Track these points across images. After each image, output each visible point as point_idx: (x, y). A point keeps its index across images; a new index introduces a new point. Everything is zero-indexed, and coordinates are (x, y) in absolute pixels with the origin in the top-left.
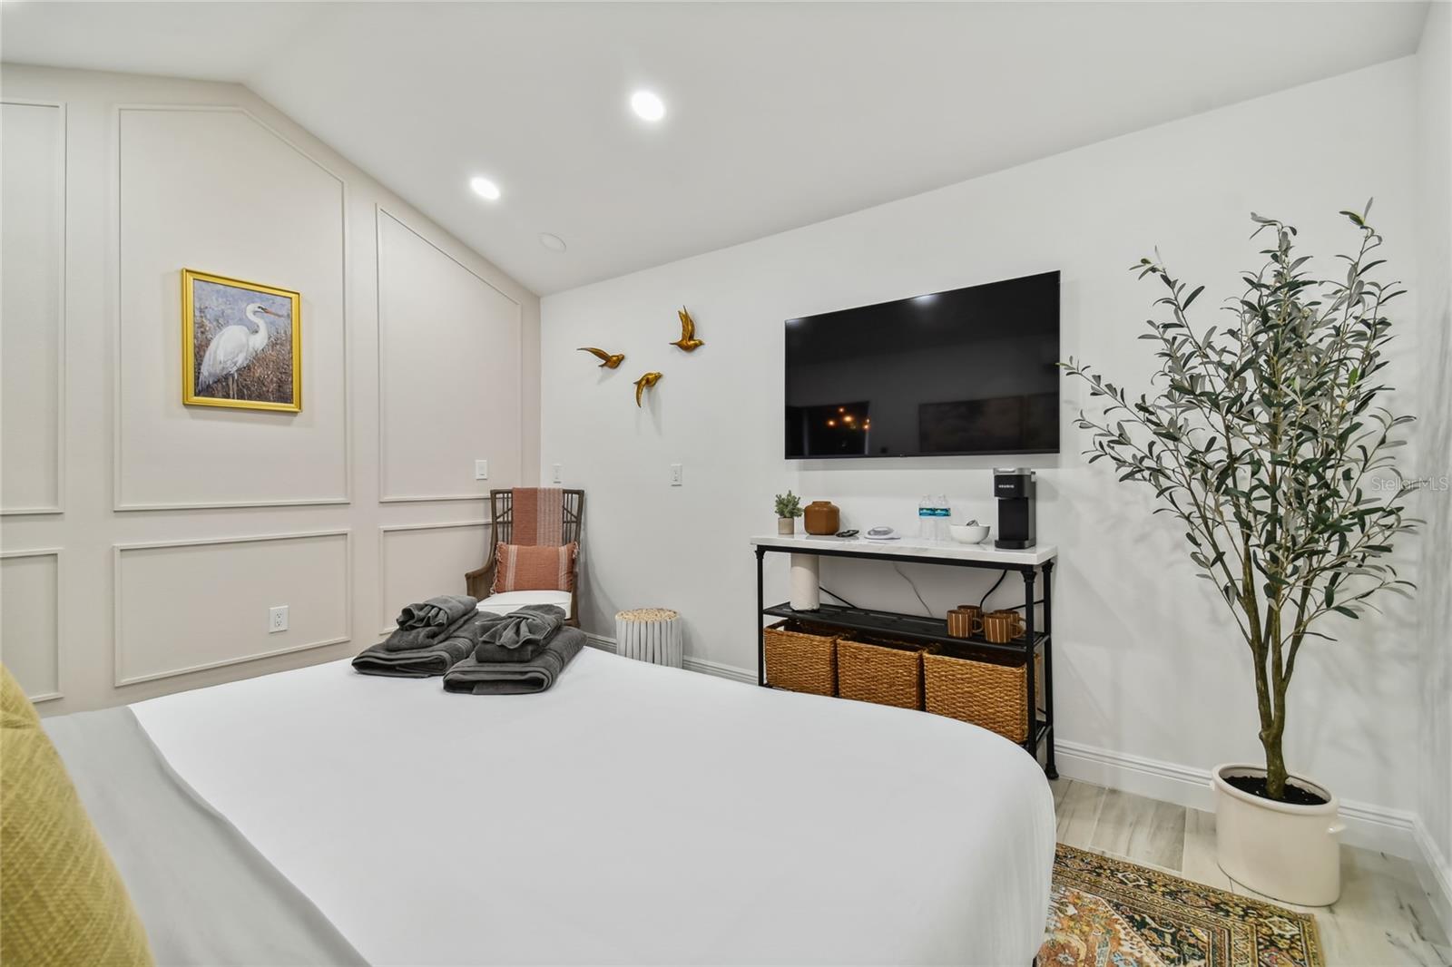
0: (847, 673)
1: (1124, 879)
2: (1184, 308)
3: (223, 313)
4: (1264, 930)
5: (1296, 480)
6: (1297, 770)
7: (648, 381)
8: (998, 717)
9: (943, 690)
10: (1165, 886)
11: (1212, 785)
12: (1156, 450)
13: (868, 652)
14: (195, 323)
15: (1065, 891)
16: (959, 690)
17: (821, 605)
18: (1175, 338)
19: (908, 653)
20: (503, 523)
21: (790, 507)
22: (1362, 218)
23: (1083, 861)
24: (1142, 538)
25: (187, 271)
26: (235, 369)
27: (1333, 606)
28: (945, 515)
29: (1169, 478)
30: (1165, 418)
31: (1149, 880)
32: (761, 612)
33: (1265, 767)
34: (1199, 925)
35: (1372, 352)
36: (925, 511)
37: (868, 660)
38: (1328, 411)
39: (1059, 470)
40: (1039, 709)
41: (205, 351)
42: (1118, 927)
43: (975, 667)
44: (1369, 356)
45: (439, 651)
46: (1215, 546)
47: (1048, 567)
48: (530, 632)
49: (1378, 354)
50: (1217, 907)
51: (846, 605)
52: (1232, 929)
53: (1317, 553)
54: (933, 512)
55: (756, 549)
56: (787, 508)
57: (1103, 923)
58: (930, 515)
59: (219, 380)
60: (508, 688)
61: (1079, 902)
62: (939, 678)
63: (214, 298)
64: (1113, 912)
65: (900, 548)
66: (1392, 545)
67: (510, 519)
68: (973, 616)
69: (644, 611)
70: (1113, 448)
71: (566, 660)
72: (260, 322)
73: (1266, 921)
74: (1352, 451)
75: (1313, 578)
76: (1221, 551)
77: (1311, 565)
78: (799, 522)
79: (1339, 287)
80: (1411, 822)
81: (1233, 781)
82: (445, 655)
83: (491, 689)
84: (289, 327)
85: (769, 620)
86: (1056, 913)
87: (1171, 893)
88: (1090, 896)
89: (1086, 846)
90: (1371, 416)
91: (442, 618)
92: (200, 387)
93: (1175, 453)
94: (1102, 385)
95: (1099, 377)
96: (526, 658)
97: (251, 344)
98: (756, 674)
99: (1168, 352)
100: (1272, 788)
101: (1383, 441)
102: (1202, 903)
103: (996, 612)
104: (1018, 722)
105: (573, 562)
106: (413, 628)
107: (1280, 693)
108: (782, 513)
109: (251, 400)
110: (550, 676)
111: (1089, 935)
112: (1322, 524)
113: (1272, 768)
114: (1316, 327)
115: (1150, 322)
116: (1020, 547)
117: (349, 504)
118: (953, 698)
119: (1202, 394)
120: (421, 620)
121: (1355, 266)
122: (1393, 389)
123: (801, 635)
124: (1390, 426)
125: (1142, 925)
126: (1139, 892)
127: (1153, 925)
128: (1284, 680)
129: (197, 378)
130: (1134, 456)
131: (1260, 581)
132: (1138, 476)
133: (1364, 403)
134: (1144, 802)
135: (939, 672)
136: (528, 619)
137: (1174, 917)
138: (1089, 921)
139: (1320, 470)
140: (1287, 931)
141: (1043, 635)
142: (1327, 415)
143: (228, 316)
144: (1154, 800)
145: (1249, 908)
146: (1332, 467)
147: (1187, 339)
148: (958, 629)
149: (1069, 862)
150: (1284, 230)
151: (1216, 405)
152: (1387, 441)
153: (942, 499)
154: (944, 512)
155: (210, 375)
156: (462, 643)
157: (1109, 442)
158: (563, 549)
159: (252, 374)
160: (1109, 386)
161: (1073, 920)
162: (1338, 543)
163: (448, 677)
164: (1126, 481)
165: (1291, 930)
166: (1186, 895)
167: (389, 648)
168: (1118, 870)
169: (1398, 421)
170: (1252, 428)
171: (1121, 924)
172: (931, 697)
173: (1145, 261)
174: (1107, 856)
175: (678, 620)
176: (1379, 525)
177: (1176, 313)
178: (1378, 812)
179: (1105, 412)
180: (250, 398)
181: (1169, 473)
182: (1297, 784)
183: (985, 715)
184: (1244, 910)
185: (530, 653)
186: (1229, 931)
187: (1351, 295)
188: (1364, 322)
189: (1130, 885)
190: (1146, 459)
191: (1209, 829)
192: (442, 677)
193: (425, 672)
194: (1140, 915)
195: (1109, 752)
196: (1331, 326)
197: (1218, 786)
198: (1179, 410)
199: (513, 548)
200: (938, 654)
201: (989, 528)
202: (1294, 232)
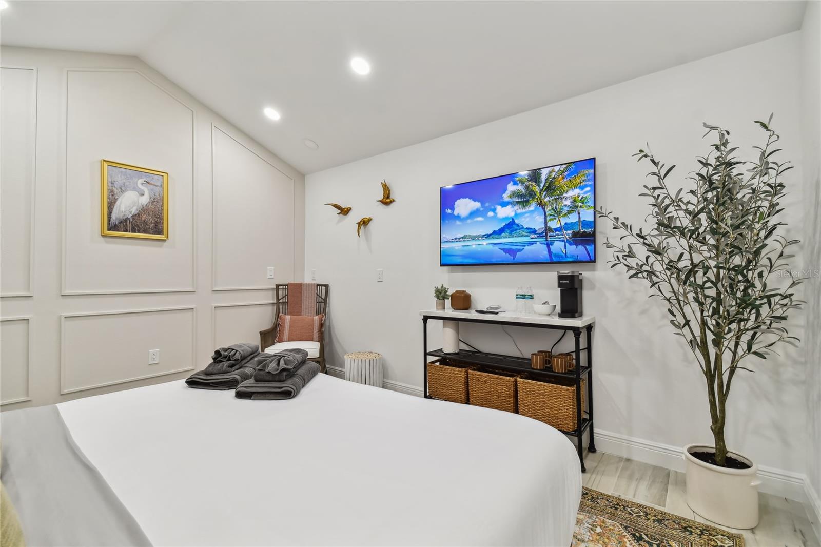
0: (474, 389)
1: (631, 512)
2: (664, 179)
3: (124, 184)
4: (713, 543)
5: (730, 278)
6: (733, 448)
7: (364, 222)
8: (560, 416)
9: (529, 400)
10: (655, 516)
11: (683, 457)
12: (651, 260)
13: (486, 377)
14: (108, 190)
15: (596, 518)
16: (538, 400)
17: (460, 350)
18: (659, 196)
19: (508, 378)
20: (283, 303)
21: (443, 294)
22: (767, 125)
23: (608, 501)
24: (643, 312)
25: (104, 161)
26: (131, 215)
27: (752, 351)
28: (530, 298)
29: (657, 277)
30: (656, 242)
31: (646, 512)
32: (426, 354)
33: (714, 446)
34: (674, 540)
35: (775, 203)
36: (519, 296)
37: (485, 382)
38: (749, 238)
39: (596, 272)
40: (585, 411)
41: (114, 206)
42: (626, 540)
43: (547, 387)
44: (773, 206)
45: (235, 375)
46: (684, 316)
47: (589, 328)
48: (285, 364)
49: (778, 204)
50: (685, 529)
51: (475, 350)
52: (693, 543)
53: (744, 320)
54: (523, 297)
55: (423, 318)
56: (441, 294)
57: (617, 537)
58: (522, 298)
59: (121, 222)
60: (272, 396)
61: (604, 525)
62: (526, 392)
63: (119, 176)
64: (623, 531)
65: (504, 317)
66: (787, 316)
67: (286, 301)
68: (546, 357)
69: (361, 353)
70: (626, 260)
71: (306, 381)
72: (145, 189)
73: (714, 538)
74: (764, 261)
75: (741, 335)
76: (688, 319)
77: (739, 328)
78: (448, 302)
79: (755, 166)
80: (802, 480)
81: (696, 455)
82: (238, 377)
83: (262, 397)
84: (162, 192)
85: (430, 359)
86: (589, 531)
87: (658, 521)
88: (610, 521)
89: (610, 492)
90: (774, 240)
91: (238, 356)
92: (111, 225)
93: (661, 262)
94: (619, 223)
95: (618, 218)
96: (282, 379)
97: (140, 202)
98: (423, 389)
99: (655, 203)
100: (718, 459)
101: (781, 255)
102: (676, 526)
103: (560, 354)
104: (571, 419)
105: (322, 325)
106: (221, 361)
107: (723, 403)
108: (438, 297)
109: (140, 233)
110: (295, 389)
111: (608, 544)
112: (746, 303)
113: (718, 447)
114: (742, 189)
115: (645, 186)
116: (573, 316)
117: (194, 292)
118: (534, 405)
119: (675, 227)
120: (225, 357)
121: (763, 153)
122: (787, 224)
123: (448, 367)
124: (785, 246)
125: (640, 539)
126: (639, 520)
127: (647, 539)
128: (725, 395)
129: (109, 220)
130: (637, 264)
131: (710, 337)
132: (640, 275)
133: (770, 233)
134: (646, 467)
135: (526, 389)
136: (285, 357)
137: (659, 534)
138: (609, 536)
139: (745, 271)
140: (726, 544)
141: (587, 368)
142: (748, 239)
143: (127, 186)
144: (651, 465)
145: (704, 530)
146: (751, 270)
147: (667, 196)
148: (537, 364)
149: (599, 501)
150: (722, 132)
151: (683, 234)
152: (784, 255)
153: (529, 289)
154: (530, 297)
155: (116, 219)
156: (248, 370)
157: (623, 256)
158: (316, 318)
159: (140, 218)
160: (623, 224)
161: (599, 535)
162: (755, 314)
163: (238, 390)
164: (633, 279)
165: (729, 544)
166: (667, 522)
167: (207, 373)
168: (628, 507)
169: (791, 243)
170: (705, 248)
171: (628, 538)
172: (521, 403)
173: (641, 151)
174: (622, 498)
175: (380, 359)
176: (779, 304)
177: (659, 181)
178: (783, 474)
179: (621, 239)
180: (139, 232)
181: (658, 274)
182: (734, 456)
183: (553, 414)
184: (701, 531)
185: (285, 376)
186: (691, 543)
187: (761, 170)
188: (769, 185)
189: (635, 515)
190: (644, 266)
191: (681, 482)
192: (235, 390)
193: (226, 387)
194: (639, 533)
195: (625, 437)
196: (750, 188)
197: (686, 457)
198: (664, 237)
199: (288, 317)
200: (525, 379)
201: (555, 306)
202: (728, 133)
